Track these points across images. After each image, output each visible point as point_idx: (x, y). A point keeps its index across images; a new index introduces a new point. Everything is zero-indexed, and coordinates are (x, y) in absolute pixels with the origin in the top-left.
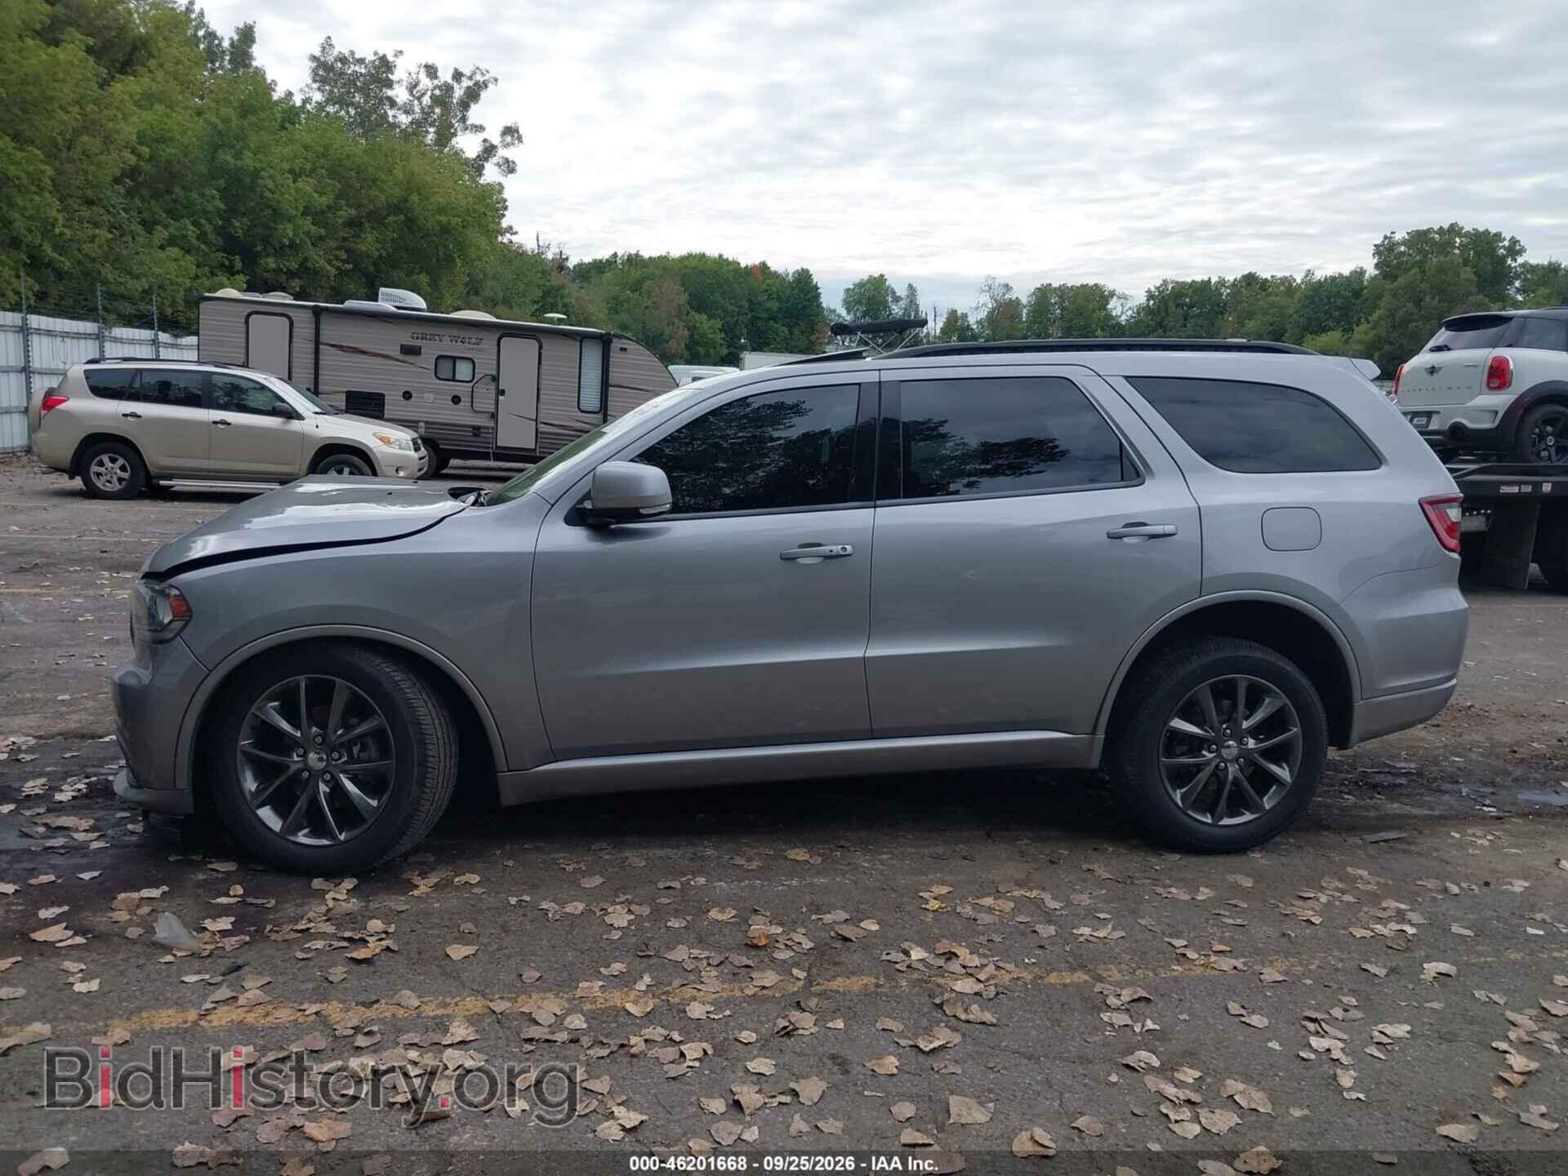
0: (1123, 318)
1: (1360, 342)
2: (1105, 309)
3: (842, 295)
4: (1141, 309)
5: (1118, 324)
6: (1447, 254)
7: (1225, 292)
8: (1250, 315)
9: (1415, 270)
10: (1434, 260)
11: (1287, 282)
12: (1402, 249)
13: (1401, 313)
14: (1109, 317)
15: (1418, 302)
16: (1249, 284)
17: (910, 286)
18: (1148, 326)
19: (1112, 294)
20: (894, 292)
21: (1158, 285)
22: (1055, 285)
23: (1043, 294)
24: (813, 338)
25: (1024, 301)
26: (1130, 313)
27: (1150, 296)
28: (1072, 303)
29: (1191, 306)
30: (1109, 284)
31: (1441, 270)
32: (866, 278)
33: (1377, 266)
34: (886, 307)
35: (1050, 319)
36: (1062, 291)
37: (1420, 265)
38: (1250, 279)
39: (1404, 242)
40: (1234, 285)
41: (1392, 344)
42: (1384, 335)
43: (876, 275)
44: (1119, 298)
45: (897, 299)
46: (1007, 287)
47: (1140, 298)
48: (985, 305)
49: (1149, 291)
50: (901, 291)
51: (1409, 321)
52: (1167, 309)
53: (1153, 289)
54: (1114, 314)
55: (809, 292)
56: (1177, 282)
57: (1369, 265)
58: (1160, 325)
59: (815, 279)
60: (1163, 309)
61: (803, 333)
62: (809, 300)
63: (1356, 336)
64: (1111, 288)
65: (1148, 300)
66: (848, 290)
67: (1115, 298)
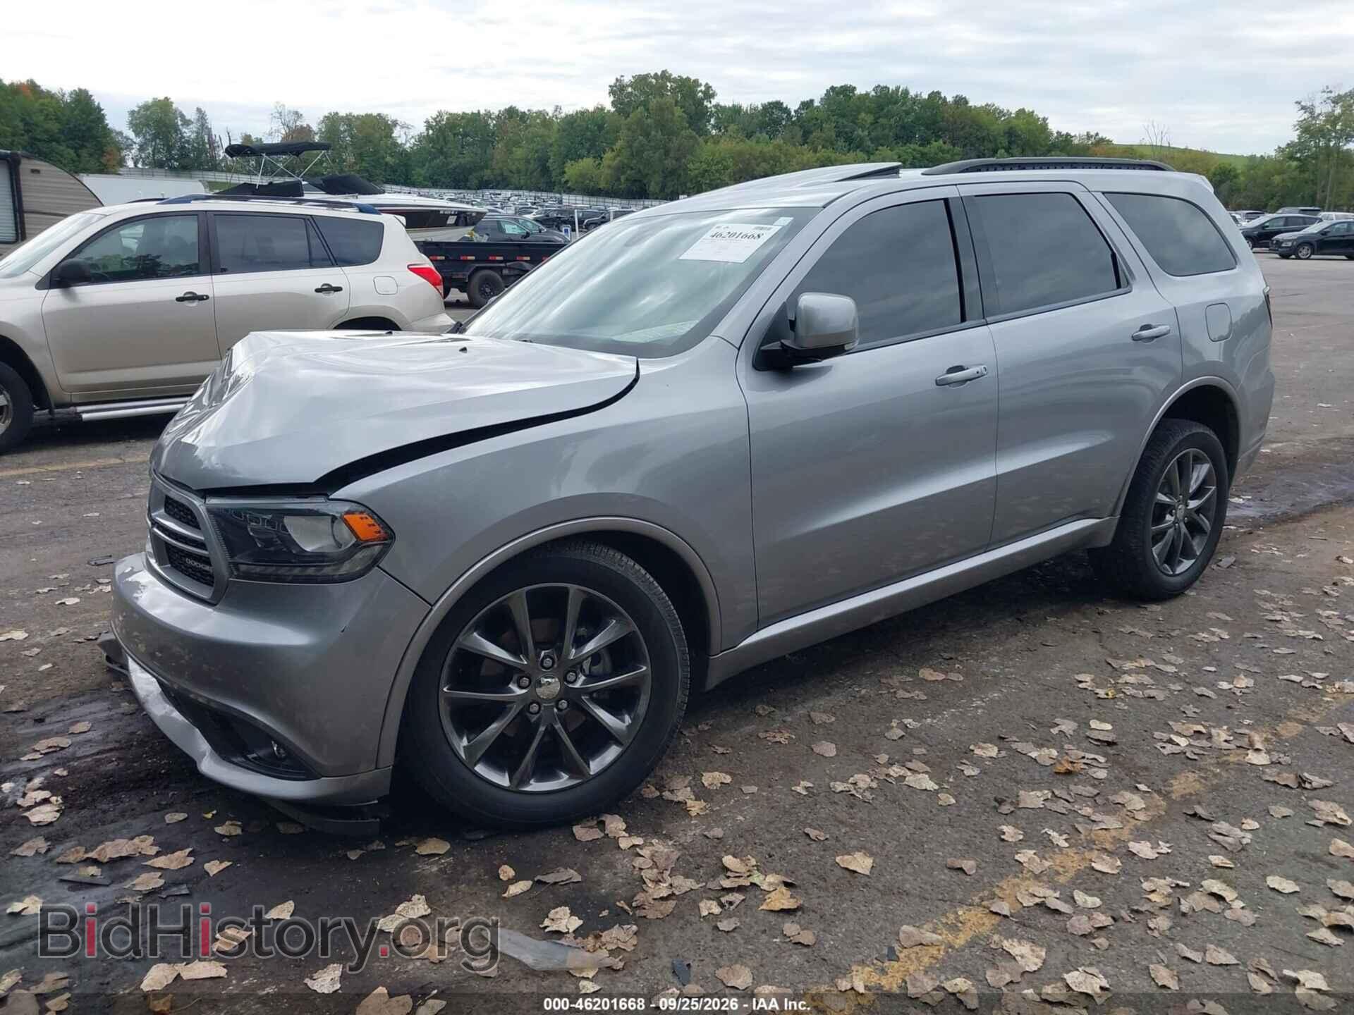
0: (408, 145)
1: (609, 167)
2: (391, 137)
3: (127, 118)
4: (421, 138)
5: (404, 150)
6: (662, 95)
7: (492, 123)
8: (517, 144)
9: (641, 109)
10: (654, 101)
11: (541, 114)
12: (630, 90)
13: (636, 144)
14: (395, 144)
15: (647, 135)
16: (511, 117)
17: (199, 110)
18: (430, 153)
19: (395, 123)
20: (182, 116)
21: (434, 116)
22: (342, 113)
23: (332, 121)
24: (103, 160)
25: (315, 128)
26: (413, 140)
27: (429, 126)
28: (360, 131)
29: (465, 135)
30: (391, 114)
31: (661, 109)
32: (150, 100)
33: (613, 103)
34: (177, 130)
35: (341, 147)
36: (349, 119)
37: (645, 104)
38: (511, 112)
39: (631, 85)
40: (498, 117)
41: (632, 169)
42: (626, 161)
43: (161, 97)
44: (402, 127)
45: (187, 123)
46: (298, 115)
47: (420, 128)
48: (278, 131)
49: (427, 122)
50: (191, 115)
51: (643, 152)
52: (444, 138)
53: (431, 120)
54: (399, 141)
55: (91, 114)
56: (450, 114)
57: (607, 103)
58: (441, 152)
59: (97, 100)
60: (441, 139)
61: (91, 155)
62: (92, 121)
63: (606, 162)
64: (394, 118)
65: (427, 130)
66: (132, 113)
67: (398, 128)
